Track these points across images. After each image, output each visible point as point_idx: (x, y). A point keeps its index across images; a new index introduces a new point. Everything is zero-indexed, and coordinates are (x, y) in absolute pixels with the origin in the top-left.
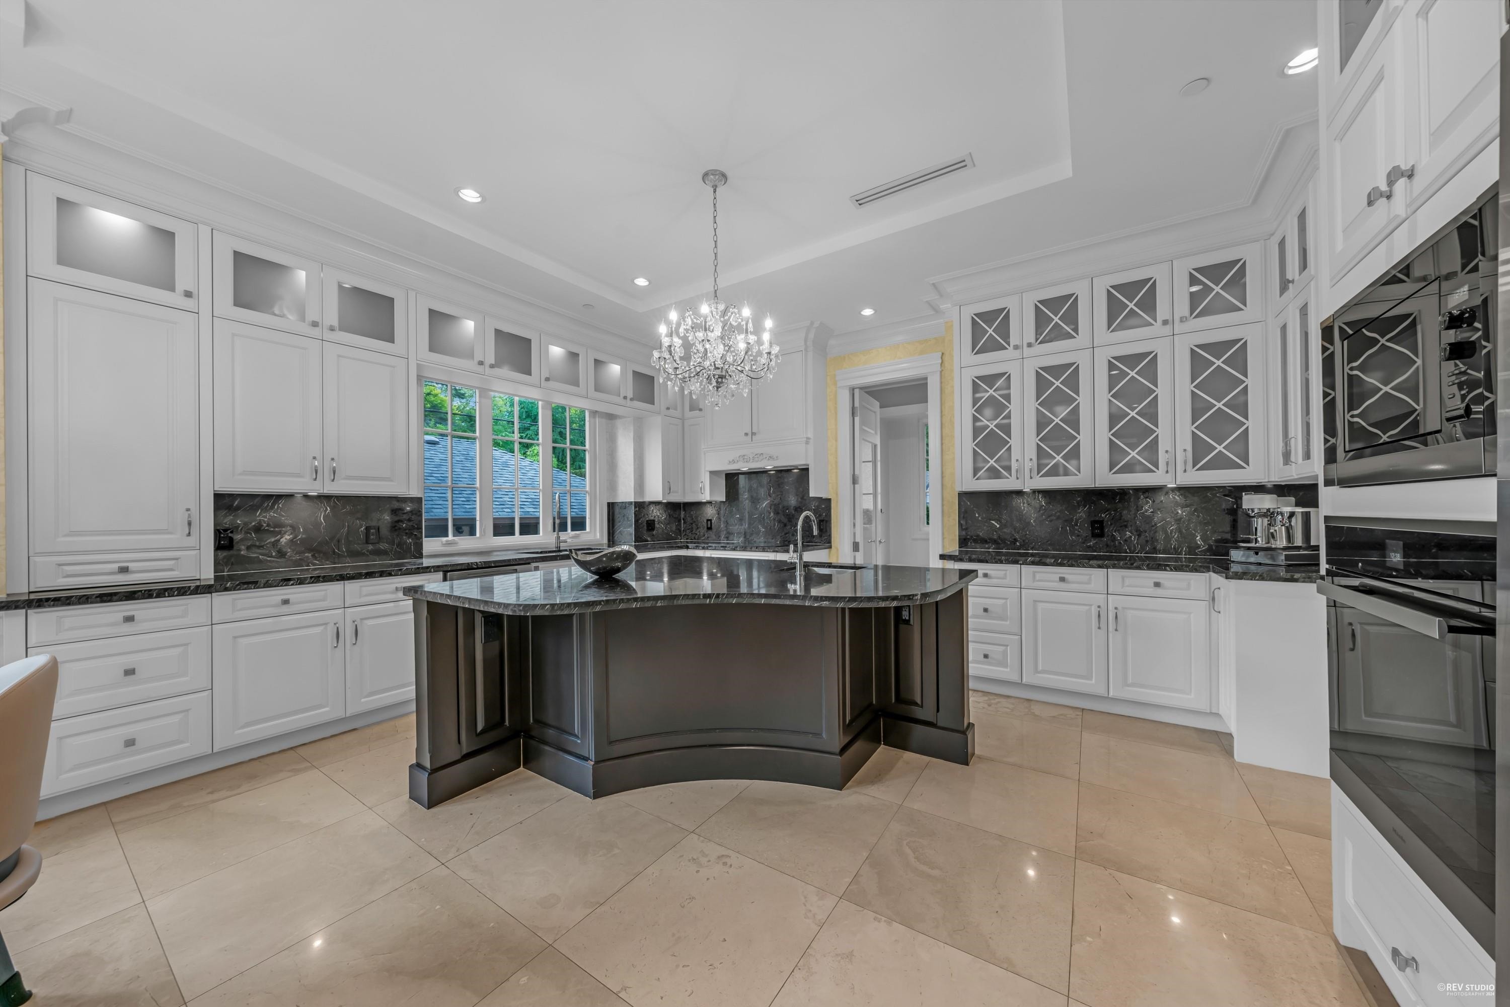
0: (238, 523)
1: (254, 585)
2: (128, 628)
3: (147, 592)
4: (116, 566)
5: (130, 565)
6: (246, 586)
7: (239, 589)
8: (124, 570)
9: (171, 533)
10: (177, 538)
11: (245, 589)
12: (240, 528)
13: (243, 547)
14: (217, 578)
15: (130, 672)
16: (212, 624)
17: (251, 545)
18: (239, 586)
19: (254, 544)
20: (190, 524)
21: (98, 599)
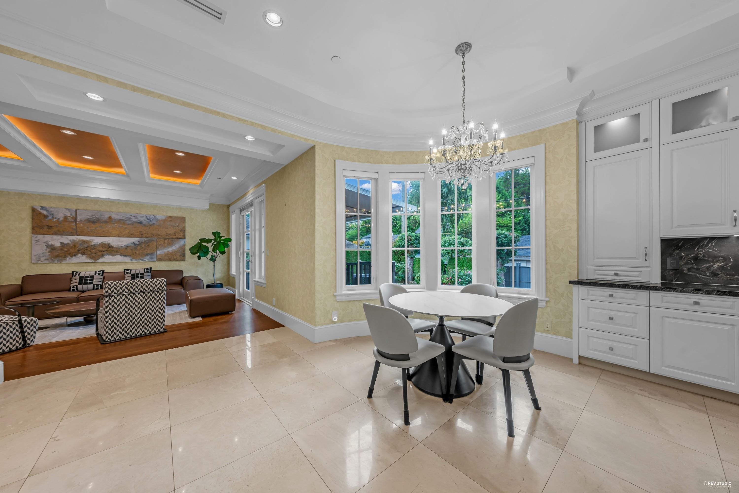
0: (682, 255)
1: (673, 290)
2: (610, 299)
3: (618, 285)
4: (613, 272)
5: (619, 273)
6: (668, 290)
7: (664, 291)
8: (617, 275)
9: (637, 259)
10: (640, 261)
11: (668, 291)
12: (683, 258)
13: (685, 269)
14: (662, 284)
15: (611, 319)
16: (650, 307)
17: (691, 268)
18: (664, 289)
19: (693, 267)
20: (646, 254)
21: (600, 285)
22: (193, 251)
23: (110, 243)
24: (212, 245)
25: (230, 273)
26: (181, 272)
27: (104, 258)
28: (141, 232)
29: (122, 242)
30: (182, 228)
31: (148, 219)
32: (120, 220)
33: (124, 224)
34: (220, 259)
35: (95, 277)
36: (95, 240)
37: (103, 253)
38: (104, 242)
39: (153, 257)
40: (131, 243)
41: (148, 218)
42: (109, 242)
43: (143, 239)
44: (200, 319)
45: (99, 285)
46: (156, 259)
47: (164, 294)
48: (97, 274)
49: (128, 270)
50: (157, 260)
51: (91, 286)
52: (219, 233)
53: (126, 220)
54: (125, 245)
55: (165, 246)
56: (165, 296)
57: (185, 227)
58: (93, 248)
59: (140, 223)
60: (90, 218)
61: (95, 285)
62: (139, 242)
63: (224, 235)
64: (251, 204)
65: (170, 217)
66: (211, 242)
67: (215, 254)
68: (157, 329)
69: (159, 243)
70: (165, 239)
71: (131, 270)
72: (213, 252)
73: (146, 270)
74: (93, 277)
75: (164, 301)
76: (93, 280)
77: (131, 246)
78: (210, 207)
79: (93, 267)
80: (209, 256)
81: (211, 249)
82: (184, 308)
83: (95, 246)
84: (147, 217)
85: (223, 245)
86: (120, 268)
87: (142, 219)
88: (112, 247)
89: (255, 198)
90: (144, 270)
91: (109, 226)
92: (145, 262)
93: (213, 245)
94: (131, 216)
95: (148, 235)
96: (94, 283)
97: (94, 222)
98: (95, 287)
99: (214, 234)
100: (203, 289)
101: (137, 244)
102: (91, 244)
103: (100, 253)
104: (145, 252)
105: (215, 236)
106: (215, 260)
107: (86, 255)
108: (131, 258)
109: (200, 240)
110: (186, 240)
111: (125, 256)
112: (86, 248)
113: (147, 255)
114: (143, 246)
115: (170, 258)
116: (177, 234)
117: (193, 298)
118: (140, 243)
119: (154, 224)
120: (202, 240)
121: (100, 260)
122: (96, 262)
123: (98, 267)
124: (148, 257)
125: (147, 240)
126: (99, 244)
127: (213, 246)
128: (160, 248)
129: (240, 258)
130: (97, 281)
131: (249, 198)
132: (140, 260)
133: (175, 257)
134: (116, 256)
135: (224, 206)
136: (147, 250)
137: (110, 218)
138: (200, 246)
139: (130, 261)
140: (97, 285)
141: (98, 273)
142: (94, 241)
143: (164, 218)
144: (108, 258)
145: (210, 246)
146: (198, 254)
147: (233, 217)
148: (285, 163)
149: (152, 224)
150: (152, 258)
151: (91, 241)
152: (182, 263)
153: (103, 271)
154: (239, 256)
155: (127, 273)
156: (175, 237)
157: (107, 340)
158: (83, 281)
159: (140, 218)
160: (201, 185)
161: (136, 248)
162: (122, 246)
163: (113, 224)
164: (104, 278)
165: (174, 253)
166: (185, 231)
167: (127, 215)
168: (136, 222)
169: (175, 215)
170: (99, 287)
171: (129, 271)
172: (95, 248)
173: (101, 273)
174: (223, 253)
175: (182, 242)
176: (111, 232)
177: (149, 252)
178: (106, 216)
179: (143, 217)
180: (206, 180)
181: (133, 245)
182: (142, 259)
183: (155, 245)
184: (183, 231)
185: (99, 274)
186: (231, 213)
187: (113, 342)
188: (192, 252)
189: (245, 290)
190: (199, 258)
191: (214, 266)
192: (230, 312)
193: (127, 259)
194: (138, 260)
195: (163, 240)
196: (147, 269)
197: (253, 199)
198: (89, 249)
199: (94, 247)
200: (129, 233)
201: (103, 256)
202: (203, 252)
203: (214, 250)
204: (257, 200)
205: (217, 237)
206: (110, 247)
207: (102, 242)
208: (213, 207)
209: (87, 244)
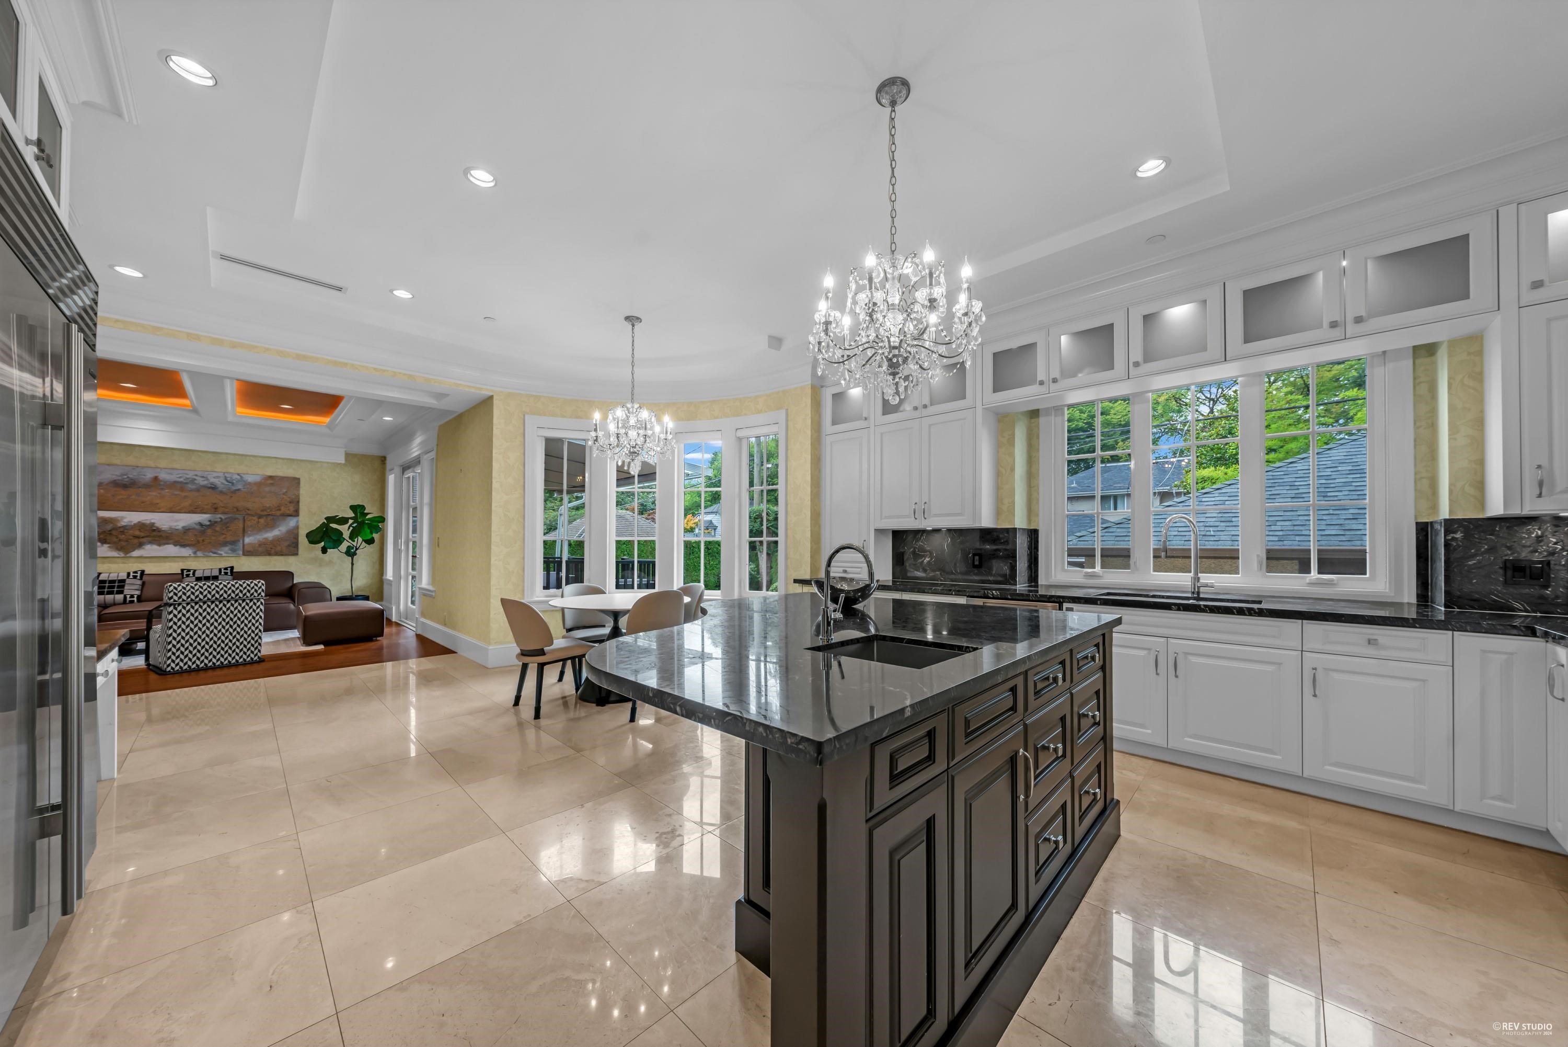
8: (845, 571)
22: (313, 537)
23: (154, 523)
24: (349, 528)
25: (384, 577)
26: (290, 575)
27: (144, 548)
28: (215, 504)
29: (177, 521)
30: (293, 497)
31: (227, 481)
32: (175, 482)
33: (182, 489)
34: (365, 553)
35: (128, 581)
36: (125, 518)
37: (141, 540)
38: (144, 522)
39: (236, 548)
40: (195, 524)
41: (228, 479)
42: (153, 521)
43: (218, 517)
44: (321, 647)
45: (136, 596)
46: (241, 553)
47: (262, 603)
48: (131, 577)
49: (189, 571)
50: (244, 555)
51: (119, 597)
52: (363, 507)
53: (186, 483)
54: (183, 527)
55: (259, 530)
56: (262, 607)
57: (298, 496)
58: (123, 532)
59: (213, 488)
60: (118, 480)
61: (128, 596)
62: (210, 521)
63: (372, 511)
64: (417, 462)
65: (271, 477)
66: (347, 522)
67: (355, 544)
68: (248, 657)
69: (248, 523)
70: (260, 517)
71: (195, 571)
72: (350, 541)
73: (223, 571)
74: (123, 581)
75: (261, 614)
76: (123, 586)
77: (194, 529)
78: (346, 460)
79: (121, 565)
80: (344, 547)
81: (346, 534)
82: (295, 634)
83: (127, 527)
84: (226, 478)
85: (369, 528)
86: (174, 568)
87: (216, 481)
88: (158, 530)
89: (422, 453)
90: (220, 570)
91: (154, 493)
92: (221, 556)
93: (351, 528)
94: (196, 475)
95: (227, 510)
96: (126, 592)
97: (125, 486)
98: (128, 599)
99: (353, 508)
100: (329, 603)
101: (205, 525)
102: (119, 525)
103: (136, 541)
104: (221, 538)
105: (355, 512)
106: (355, 554)
107: (108, 543)
108: (194, 550)
109: (326, 518)
110: (301, 518)
111: (183, 546)
112: (110, 531)
113: (225, 544)
114: (218, 529)
115: (268, 549)
116: (282, 508)
117: (309, 613)
118: (212, 524)
119: (239, 490)
120: (330, 519)
121: (136, 553)
122: (128, 555)
123: (130, 564)
124: (226, 549)
125: (225, 519)
126: (135, 524)
127: (350, 530)
128: (249, 532)
129: (400, 551)
130: (132, 589)
131: (415, 450)
132: (211, 553)
133: (279, 548)
134: (167, 546)
135: (373, 458)
136: (224, 536)
137: (156, 478)
138: (327, 529)
139: (192, 555)
140: (132, 596)
141: (133, 576)
142: (125, 520)
143: (258, 479)
144: (150, 550)
145: (345, 530)
146: (323, 544)
147: (391, 479)
148: (460, 409)
149: (236, 490)
150: (233, 551)
151: (119, 519)
152: (292, 559)
153: (143, 572)
154: (399, 548)
155: (188, 576)
156: (278, 513)
157: (169, 669)
158: (105, 589)
159: (212, 480)
160: (330, 426)
161: (203, 532)
162: (177, 528)
163: (162, 489)
164: (143, 584)
165: (277, 541)
166: (298, 502)
167: (188, 474)
168: (204, 487)
169: (280, 473)
170: (135, 599)
171: (191, 573)
172: (126, 531)
173: (139, 575)
174: (370, 542)
175: (292, 522)
176: (158, 504)
177: (228, 539)
178: (149, 475)
179: (218, 477)
180: (341, 417)
181: (198, 527)
182: (214, 550)
183: (241, 526)
184: (296, 502)
185: (135, 577)
186: (387, 472)
187: (177, 673)
188: (310, 540)
189: (410, 607)
190: (324, 550)
191: (352, 564)
192: (374, 639)
193: (187, 552)
194: (207, 554)
195: (255, 518)
196: (226, 569)
197: (419, 455)
198: (114, 533)
199: (124, 529)
200: (191, 505)
201: (140, 545)
202: (331, 540)
203: (352, 537)
204: (426, 457)
205: (359, 514)
206: (154, 530)
207: (139, 522)
208: (353, 459)
209: (111, 525)
